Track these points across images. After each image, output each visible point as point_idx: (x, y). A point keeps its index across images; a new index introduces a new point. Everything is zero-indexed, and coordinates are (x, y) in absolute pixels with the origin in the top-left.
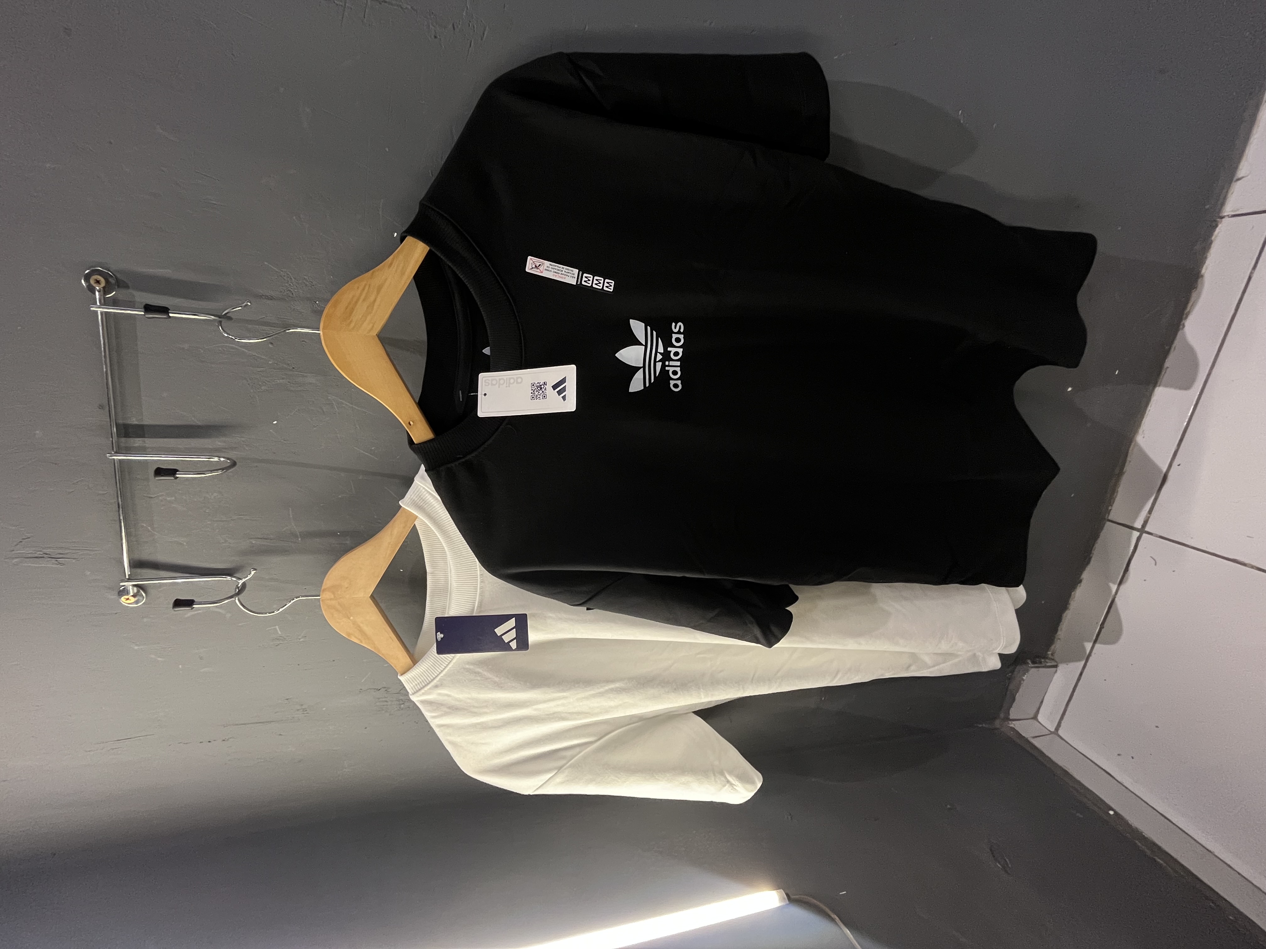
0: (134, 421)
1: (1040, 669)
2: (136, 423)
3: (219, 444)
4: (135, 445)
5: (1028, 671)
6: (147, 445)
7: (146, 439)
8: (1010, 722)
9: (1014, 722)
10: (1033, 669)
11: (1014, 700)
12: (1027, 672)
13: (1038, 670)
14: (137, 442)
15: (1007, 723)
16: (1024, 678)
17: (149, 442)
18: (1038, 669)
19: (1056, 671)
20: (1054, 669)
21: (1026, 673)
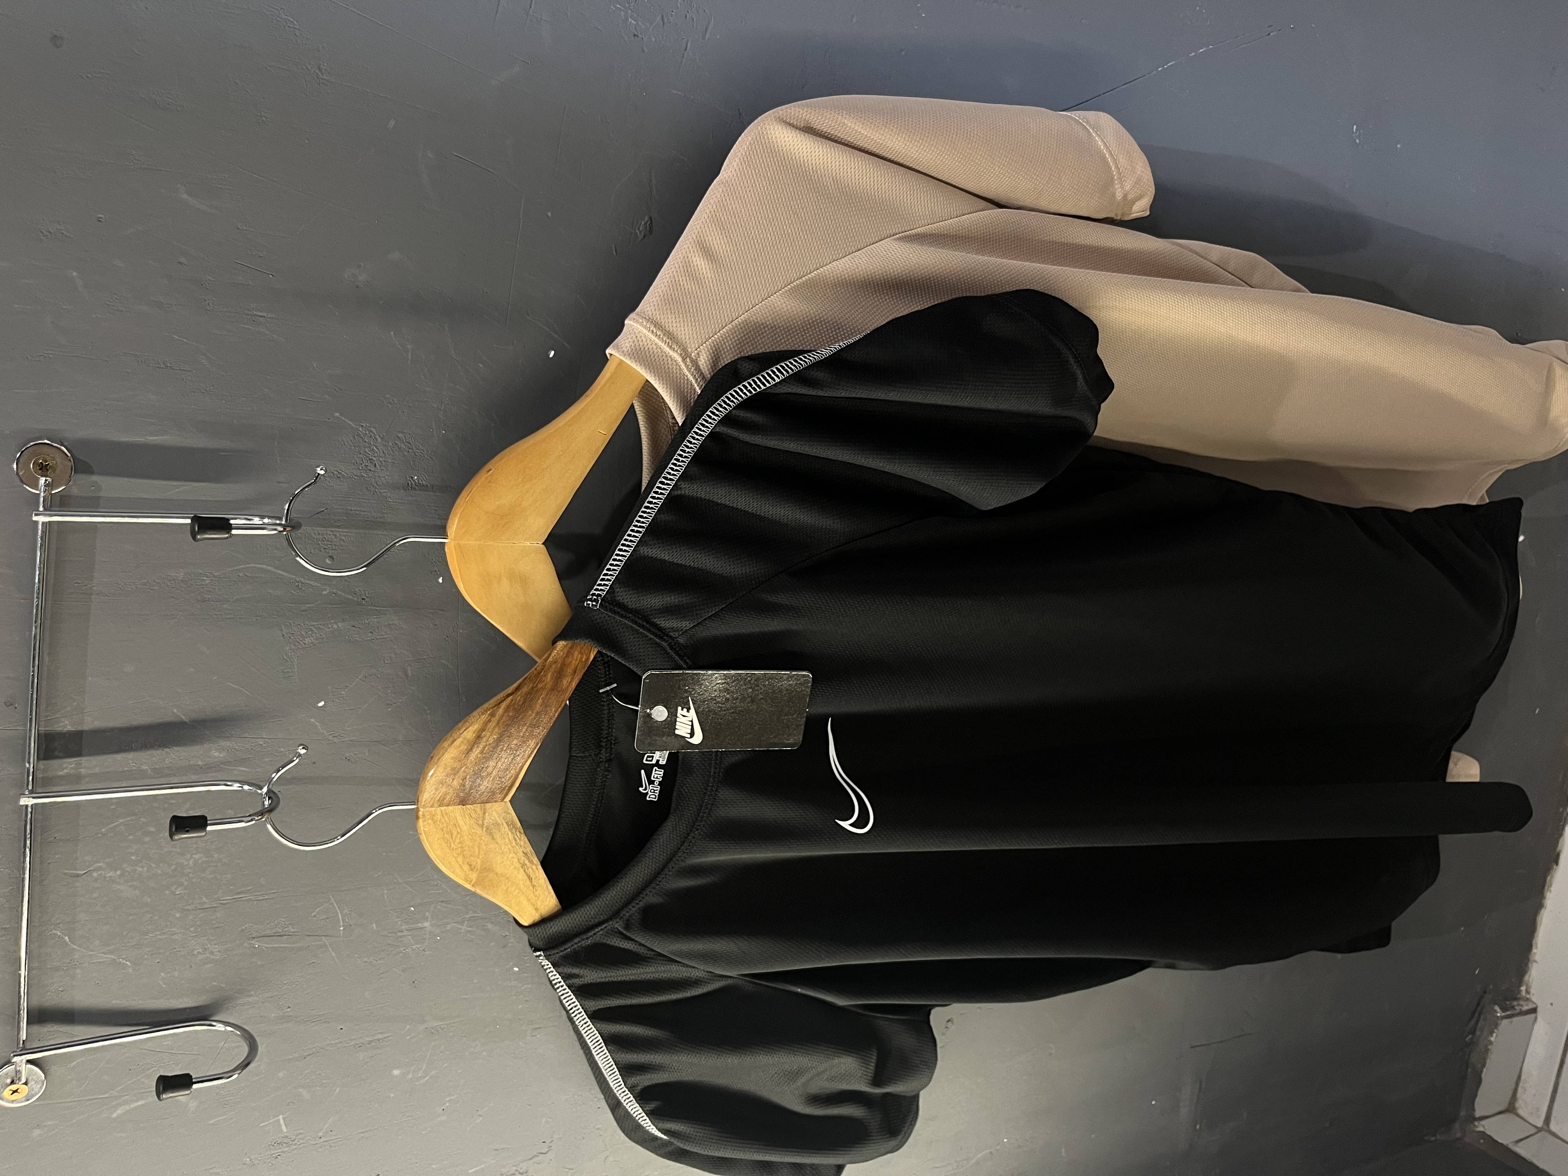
0: (66, 725)
1: (1515, 1019)
2: (69, 728)
3: (216, 754)
4: (61, 773)
5: (1496, 1026)
6: (83, 771)
7: (84, 760)
8: (1476, 1123)
9: (1483, 1122)
10: (1505, 1022)
11: (1479, 1081)
12: (1497, 1028)
13: (1512, 1022)
14: (66, 766)
15: (1472, 1126)
16: (1492, 1039)
17: (89, 765)
18: (1510, 1020)
19: (1536, 1019)
20: (1533, 1016)
21: (1496, 1031)
